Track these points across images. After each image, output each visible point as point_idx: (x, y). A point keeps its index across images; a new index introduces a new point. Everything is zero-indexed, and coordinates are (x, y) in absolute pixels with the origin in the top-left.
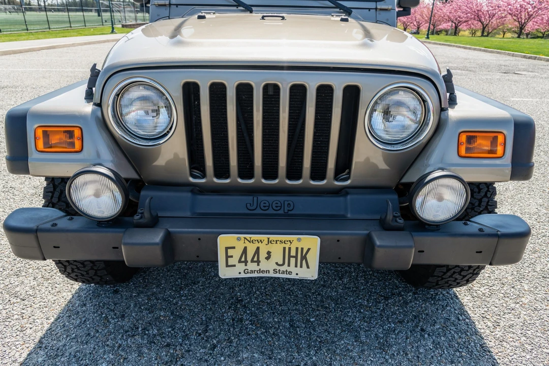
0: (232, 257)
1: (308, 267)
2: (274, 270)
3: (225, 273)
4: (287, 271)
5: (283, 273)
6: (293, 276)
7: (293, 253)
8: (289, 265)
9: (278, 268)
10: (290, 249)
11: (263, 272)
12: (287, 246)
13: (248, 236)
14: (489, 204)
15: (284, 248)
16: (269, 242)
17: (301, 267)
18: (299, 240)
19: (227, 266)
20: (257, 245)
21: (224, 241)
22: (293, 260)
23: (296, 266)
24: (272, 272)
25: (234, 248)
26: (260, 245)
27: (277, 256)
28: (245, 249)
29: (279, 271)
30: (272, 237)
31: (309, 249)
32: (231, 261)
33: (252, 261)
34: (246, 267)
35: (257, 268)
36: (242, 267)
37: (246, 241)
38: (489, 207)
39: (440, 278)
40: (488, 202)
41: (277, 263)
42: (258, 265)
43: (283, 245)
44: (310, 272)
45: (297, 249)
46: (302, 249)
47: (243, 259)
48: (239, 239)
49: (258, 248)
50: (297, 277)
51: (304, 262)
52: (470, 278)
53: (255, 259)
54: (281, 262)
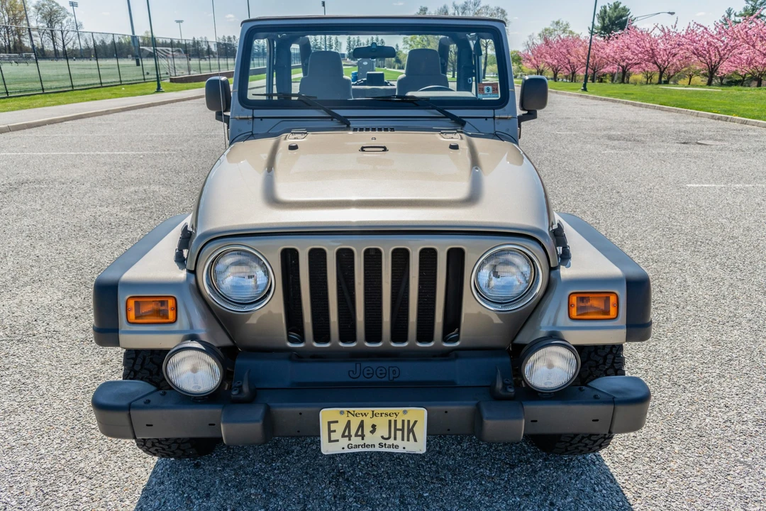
0: (335, 431)
1: (415, 440)
2: (379, 444)
3: (327, 448)
4: (393, 445)
5: (389, 446)
6: (400, 450)
7: (399, 426)
8: (395, 439)
9: (384, 442)
10: (395, 421)
11: (368, 446)
12: (393, 419)
13: (351, 410)
14: (616, 361)
15: (390, 421)
16: (374, 415)
17: (408, 440)
18: (405, 412)
19: (330, 441)
20: (361, 418)
21: (327, 415)
22: (399, 433)
23: (403, 440)
24: (377, 446)
25: (337, 422)
26: (364, 418)
27: (383, 430)
28: (349, 422)
29: (385, 444)
30: (377, 410)
31: (416, 422)
32: (334, 436)
33: (356, 435)
34: (350, 442)
35: (362, 442)
36: (345, 442)
37: (349, 415)
38: (615, 365)
39: (568, 444)
40: (614, 359)
41: (382, 437)
42: (363, 439)
43: (389, 418)
44: (418, 445)
45: (403, 421)
46: (409, 421)
47: (347, 434)
48: (342, 413)
49: (362, 422)
50: (404, 451)
51: (411, 435)
52: (603, 442)
53: (360, 433)
54: (387, 436)
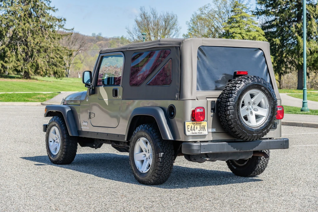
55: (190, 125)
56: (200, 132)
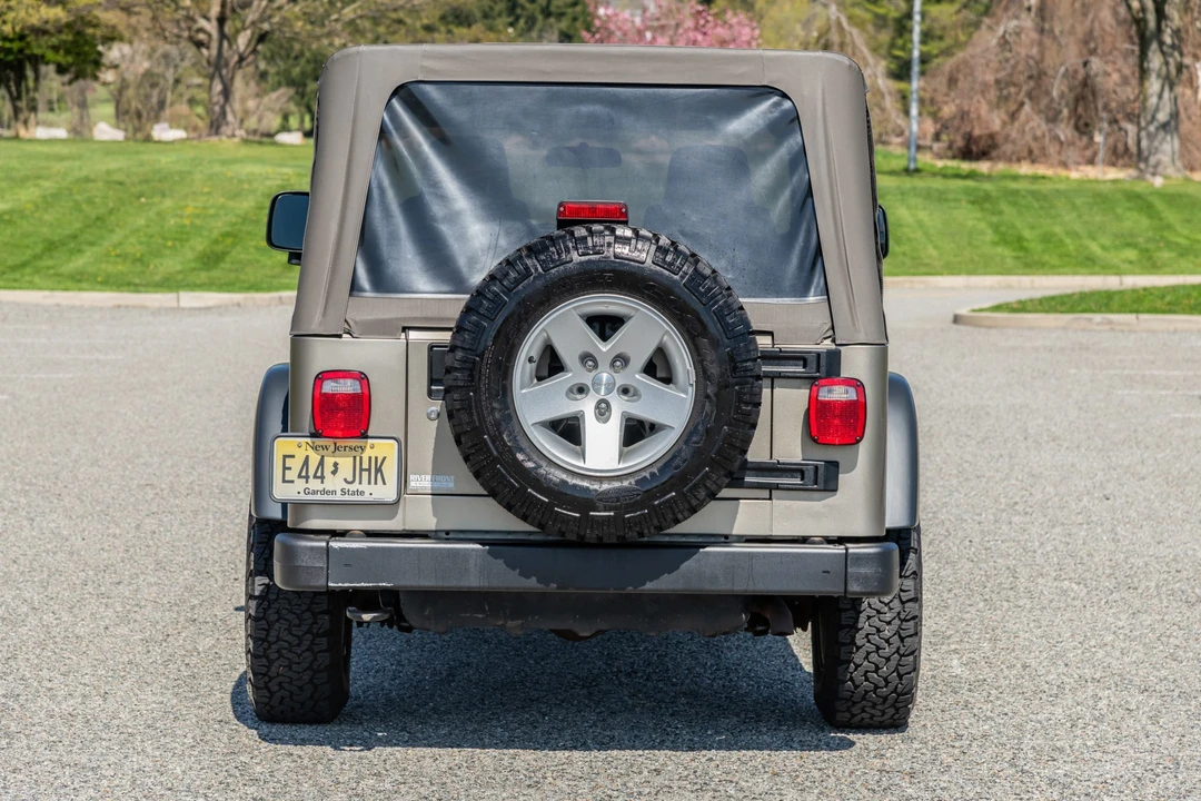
55: (300, 455)
56: (353, 487)
